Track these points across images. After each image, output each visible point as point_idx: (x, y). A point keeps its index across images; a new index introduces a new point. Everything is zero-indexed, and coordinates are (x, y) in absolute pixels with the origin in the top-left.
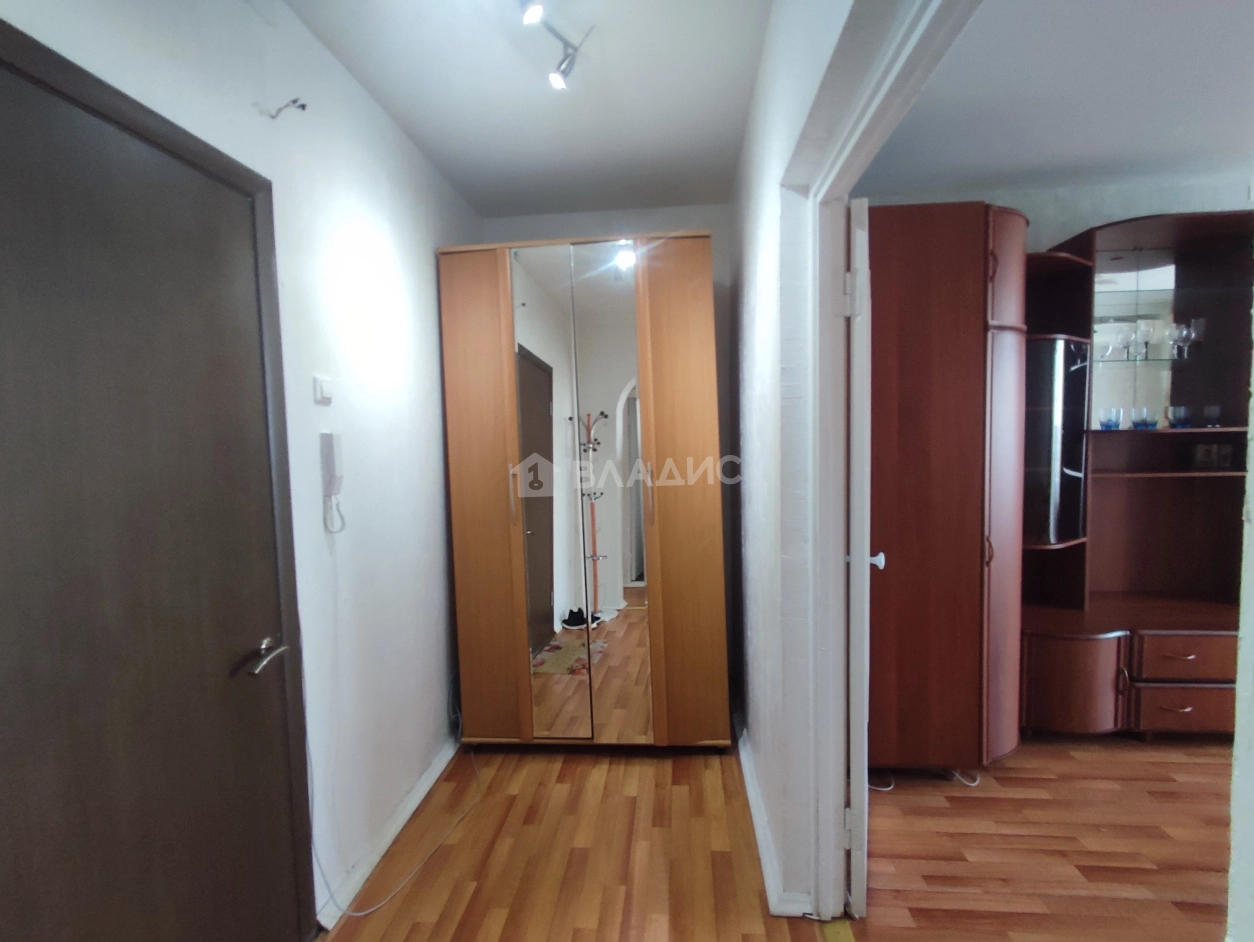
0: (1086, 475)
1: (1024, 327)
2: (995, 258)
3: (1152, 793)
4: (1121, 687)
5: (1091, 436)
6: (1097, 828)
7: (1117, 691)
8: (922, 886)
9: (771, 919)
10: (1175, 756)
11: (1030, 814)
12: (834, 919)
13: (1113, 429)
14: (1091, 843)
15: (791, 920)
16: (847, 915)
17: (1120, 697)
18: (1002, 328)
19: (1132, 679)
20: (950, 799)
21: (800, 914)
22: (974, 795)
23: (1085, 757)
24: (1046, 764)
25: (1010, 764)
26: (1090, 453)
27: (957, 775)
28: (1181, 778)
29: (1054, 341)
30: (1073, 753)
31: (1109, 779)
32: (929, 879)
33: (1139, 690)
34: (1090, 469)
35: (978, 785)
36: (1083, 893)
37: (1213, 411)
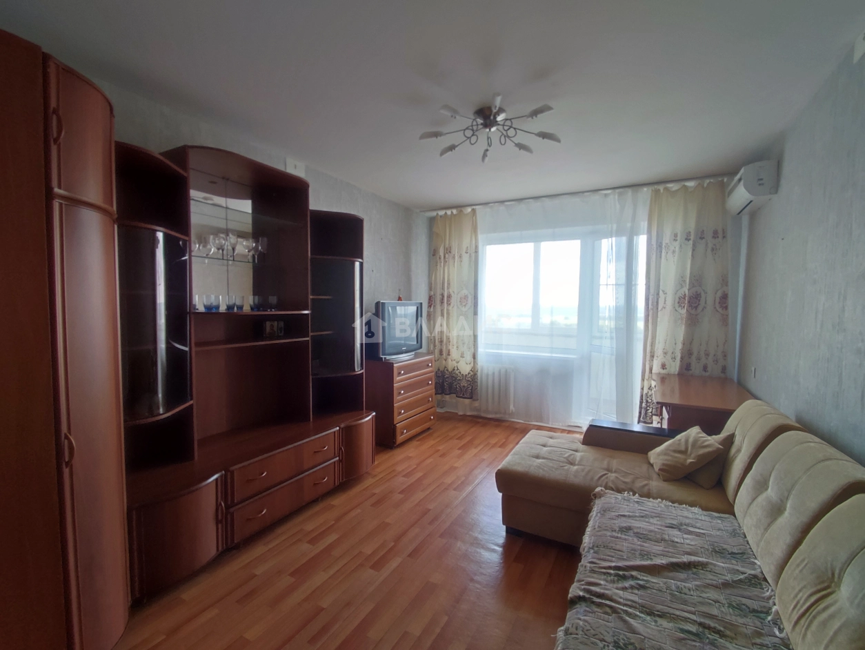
0: (190, 349)
4: (220, 517)
5: (192, 316)
7: (218, 522)
13: (214, 311)
17: (220, 526)
19: (228, 507)
26: (193, 331)
29: (154, 231)
33: (232, 514)
34: (193, 345)
37: (273, 300)
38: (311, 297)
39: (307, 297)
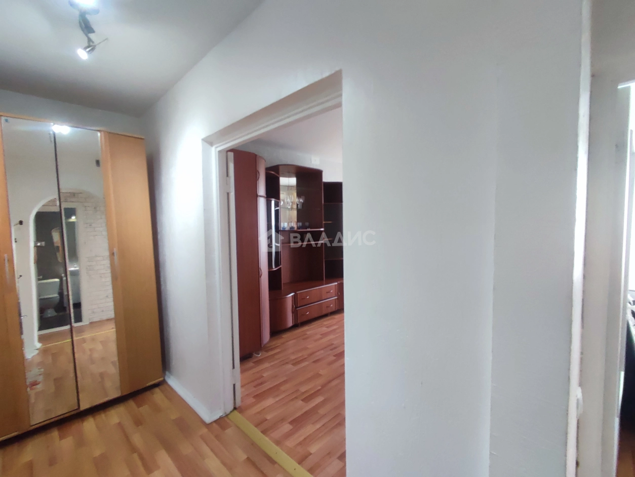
1: (266, 196)
2: (259, 173)
3: (304, 339)
4: (293, 311)
5: (281, 231)
6: (293, 353)
7: (293, 313)
8: (255, 389)
9: (208, 426)
10: (306, 328)
11: (277, 357)
12: (231, 412)
14: (293, 357)
15: (216, 421)
16: (235, 408)
18: (261, 196)
19: (296, 308)
20: (254, 363)
21: (218, 417)
22: (261, 358)
23: (286, 336)
24: (278, 342)
25: (268, 345)
27: (255, 355)
28: (308, 333)
29: (271, 201)
30: (283, 336)
31: (292, 340)
32: (255, 387)
33: (297, 310)
35: (260, 355)
36: (294, 370)
37: (307, 224)
38: (324, 222)
39: (322, 223)
